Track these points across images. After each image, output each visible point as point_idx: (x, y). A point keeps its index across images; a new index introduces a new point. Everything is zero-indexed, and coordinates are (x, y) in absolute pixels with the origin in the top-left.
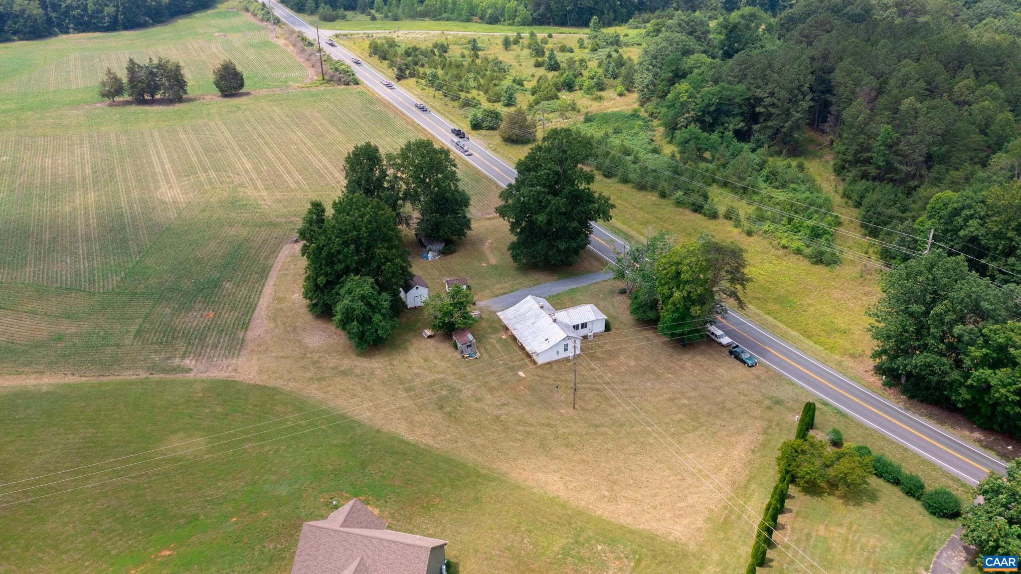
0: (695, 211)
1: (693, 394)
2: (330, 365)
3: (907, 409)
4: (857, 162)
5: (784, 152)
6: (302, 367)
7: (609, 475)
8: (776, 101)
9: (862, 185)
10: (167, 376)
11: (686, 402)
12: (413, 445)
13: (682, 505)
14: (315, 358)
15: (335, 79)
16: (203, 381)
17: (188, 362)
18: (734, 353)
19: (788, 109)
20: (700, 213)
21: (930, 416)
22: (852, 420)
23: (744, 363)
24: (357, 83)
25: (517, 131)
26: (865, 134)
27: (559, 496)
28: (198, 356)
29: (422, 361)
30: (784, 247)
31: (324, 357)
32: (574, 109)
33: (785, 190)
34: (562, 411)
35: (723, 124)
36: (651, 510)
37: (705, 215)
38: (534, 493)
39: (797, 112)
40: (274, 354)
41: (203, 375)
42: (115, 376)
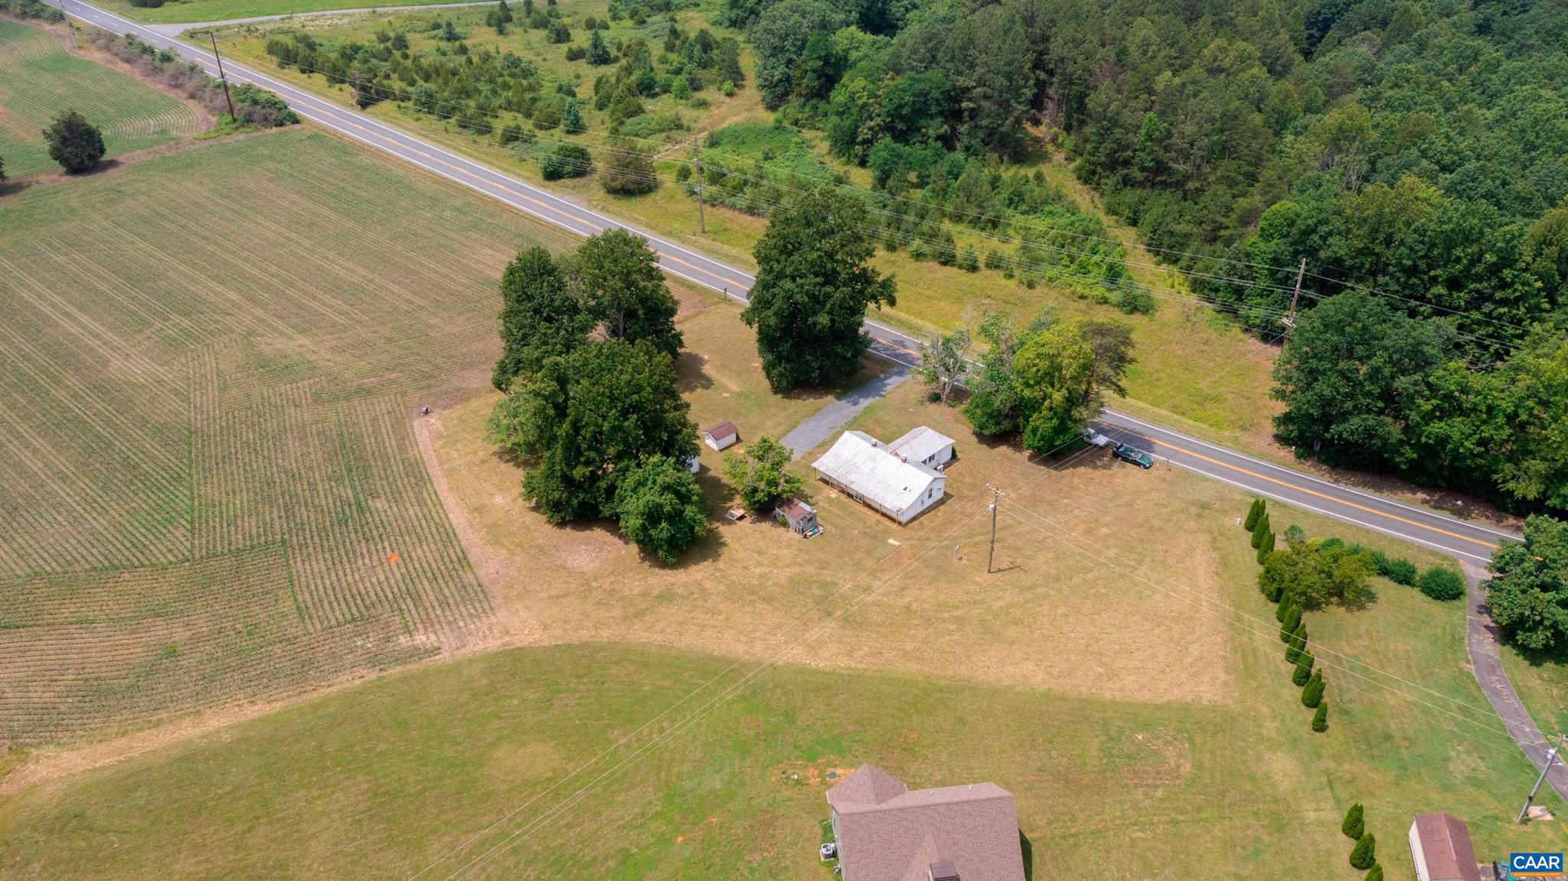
0: (944, 264)
1: (1107, 519)
2: (635, 592)
3: (1336, 481)
4: (1112, 165)
5: (1005, 158)
6: (599, 604)
7: (1087, 646)
8: (989, 91)
9: (1130, 195)
10: (410, 667)
11: (1105, 530)
12: (830, 673)
13: (1189, 659)
14: (607, 586)
15: (256, 117)
16: (471, 661)
17: (423, 639)
18: (1120, 455)
19: (1008, 101)
20: (953, 265)
21: (1364, 484)
22: (1295, 509)
23: (1139, 464)
24: (295, 120)
25: (633, 177)
26: (1122, 127)
27: (1050, 689)
28: (429, 625)
29: (756, 555)
30: (1082, 297)
31: (617, 582)
32: (679, 127)
33: (1039, 214)
34: (977, 579)
35: (918, 130)
36: (1162, 675)
37: (960, 267)
38: (1020, 694)
39: (1019, 103)
40: (542, 595)
41: (463, 651)
42: (323, 687)
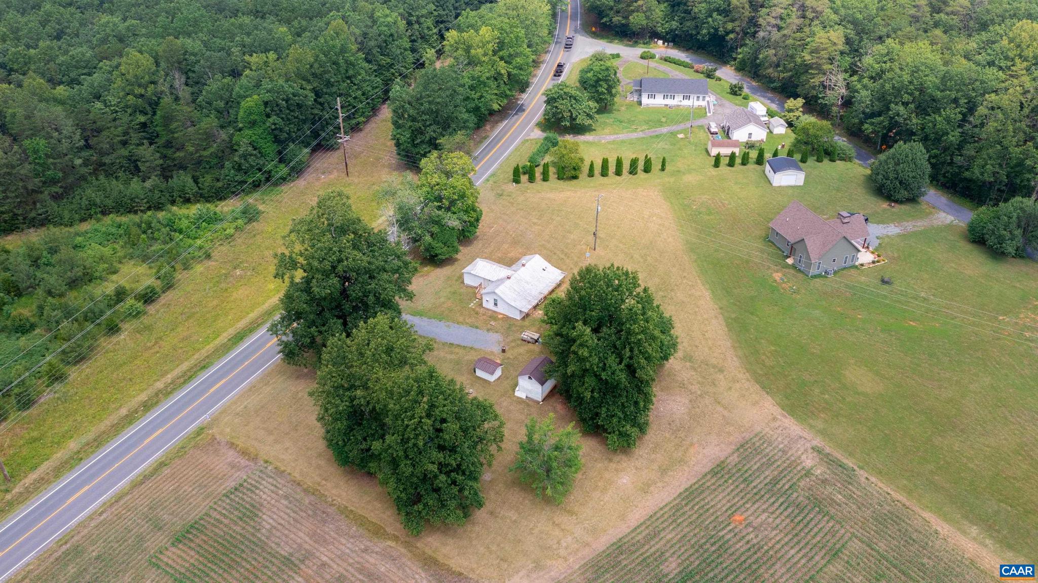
6: (714, 385)
10: (839, 456)
14: (695, 385)
16: (811, 427)
17: (809, 461)
28: (793, 464)
31: (689, 382)
41: (805, 435)
42: (891, 497)
